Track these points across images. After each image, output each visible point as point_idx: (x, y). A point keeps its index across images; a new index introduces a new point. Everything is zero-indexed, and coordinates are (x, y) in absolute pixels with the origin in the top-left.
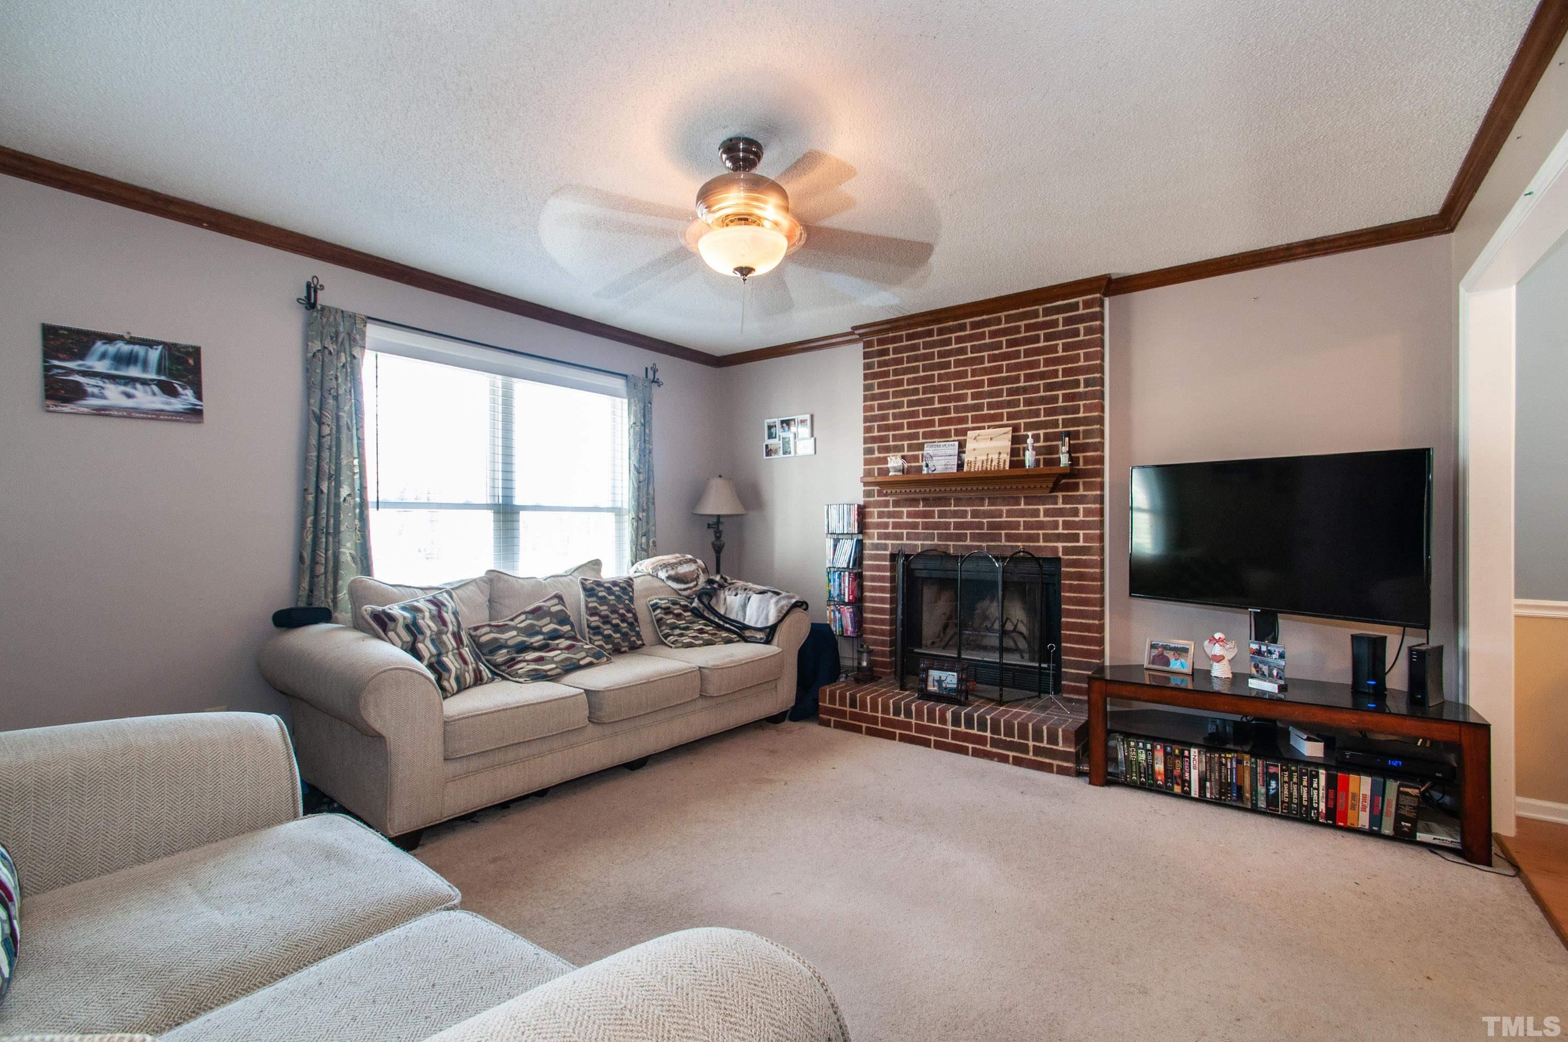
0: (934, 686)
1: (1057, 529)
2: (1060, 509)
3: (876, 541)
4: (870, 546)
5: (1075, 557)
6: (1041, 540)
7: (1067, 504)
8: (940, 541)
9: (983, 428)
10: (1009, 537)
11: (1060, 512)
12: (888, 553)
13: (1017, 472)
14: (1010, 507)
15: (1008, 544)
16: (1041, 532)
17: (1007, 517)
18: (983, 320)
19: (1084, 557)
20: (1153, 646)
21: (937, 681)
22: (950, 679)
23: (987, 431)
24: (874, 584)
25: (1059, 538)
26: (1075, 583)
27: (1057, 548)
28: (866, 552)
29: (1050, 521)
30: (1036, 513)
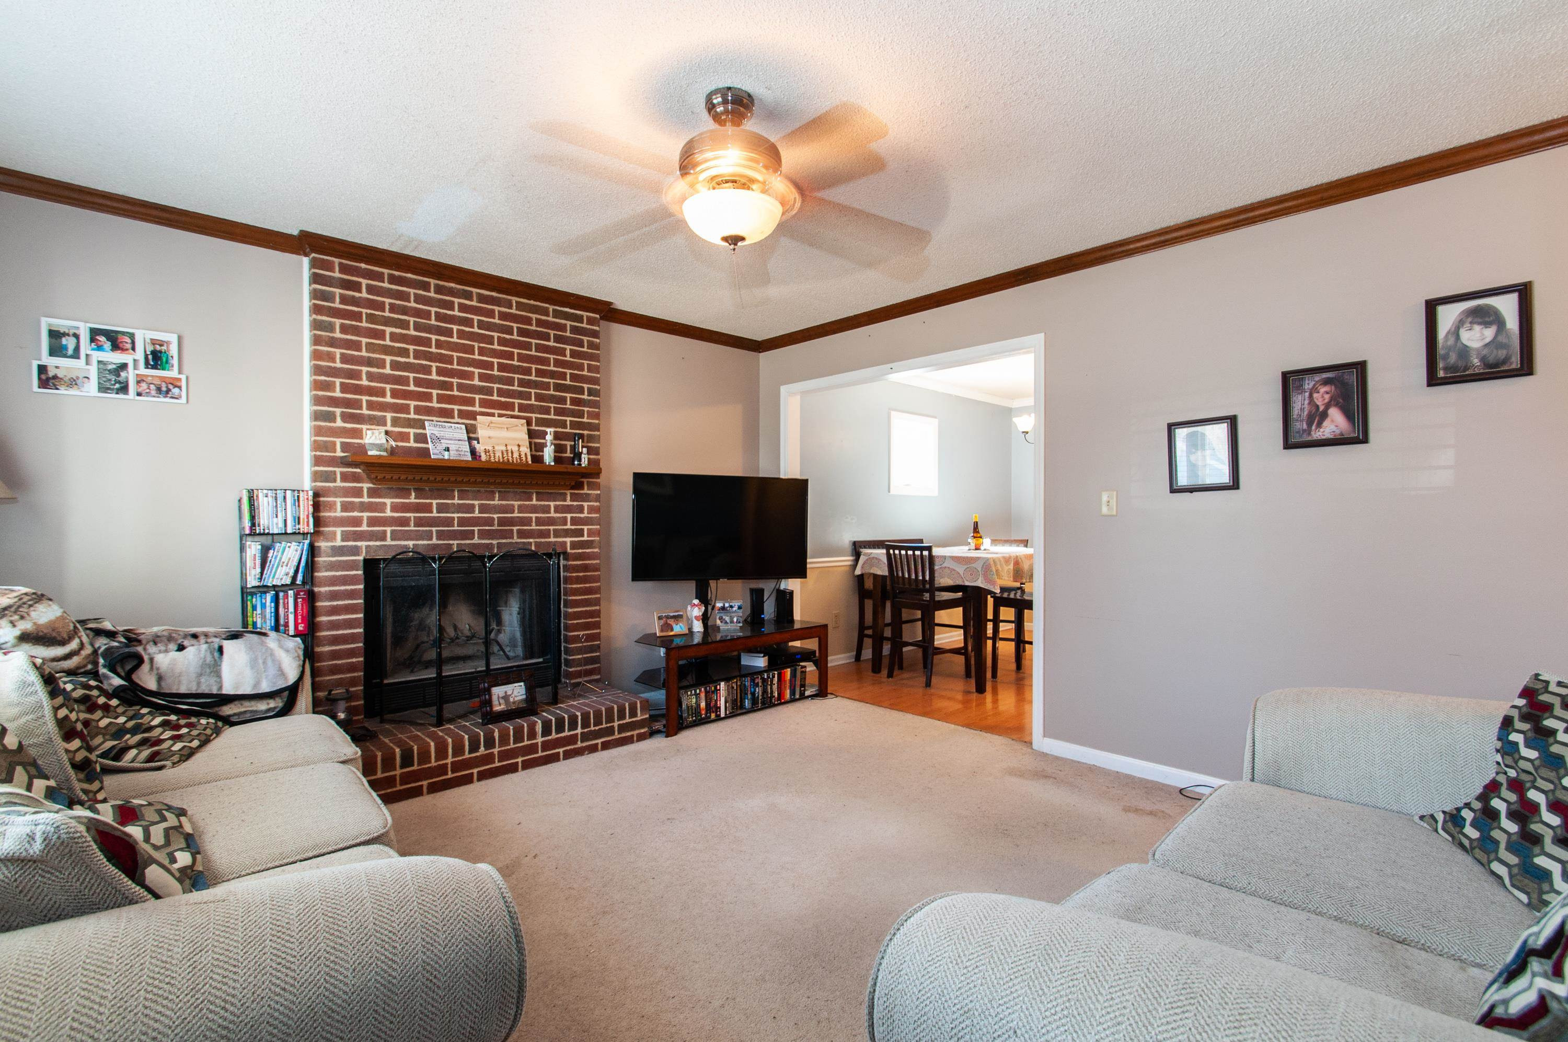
0: (500, 704)
1: (566, 524)
2: (568, 505)
3: (339, 543)
4: (329, 551)
5: (580, 551)
6: (552, 536)
7: (574, 501)
8: (440, 539)
9: (493, 415)
10: (521, 534)
11: (568, 509)
12: (361, 558)
13: (537, 467)
14: (522, 503)
15: (519, 540)
16: (551, 528)
17: (518, 513)
18: (492, 296)
19: (588, 551)
20: (660, 618)
21: (503, 698)
22: (517, 692)
23: (496, 419)
24: (335, 603)
25: (567, 533)
26: (581, 574)
27: (565, 543)
28: (320, 560)
29: (559, 518)
30: (547, 509)
